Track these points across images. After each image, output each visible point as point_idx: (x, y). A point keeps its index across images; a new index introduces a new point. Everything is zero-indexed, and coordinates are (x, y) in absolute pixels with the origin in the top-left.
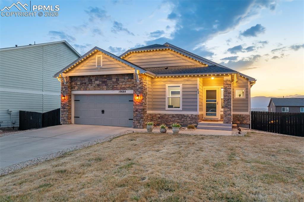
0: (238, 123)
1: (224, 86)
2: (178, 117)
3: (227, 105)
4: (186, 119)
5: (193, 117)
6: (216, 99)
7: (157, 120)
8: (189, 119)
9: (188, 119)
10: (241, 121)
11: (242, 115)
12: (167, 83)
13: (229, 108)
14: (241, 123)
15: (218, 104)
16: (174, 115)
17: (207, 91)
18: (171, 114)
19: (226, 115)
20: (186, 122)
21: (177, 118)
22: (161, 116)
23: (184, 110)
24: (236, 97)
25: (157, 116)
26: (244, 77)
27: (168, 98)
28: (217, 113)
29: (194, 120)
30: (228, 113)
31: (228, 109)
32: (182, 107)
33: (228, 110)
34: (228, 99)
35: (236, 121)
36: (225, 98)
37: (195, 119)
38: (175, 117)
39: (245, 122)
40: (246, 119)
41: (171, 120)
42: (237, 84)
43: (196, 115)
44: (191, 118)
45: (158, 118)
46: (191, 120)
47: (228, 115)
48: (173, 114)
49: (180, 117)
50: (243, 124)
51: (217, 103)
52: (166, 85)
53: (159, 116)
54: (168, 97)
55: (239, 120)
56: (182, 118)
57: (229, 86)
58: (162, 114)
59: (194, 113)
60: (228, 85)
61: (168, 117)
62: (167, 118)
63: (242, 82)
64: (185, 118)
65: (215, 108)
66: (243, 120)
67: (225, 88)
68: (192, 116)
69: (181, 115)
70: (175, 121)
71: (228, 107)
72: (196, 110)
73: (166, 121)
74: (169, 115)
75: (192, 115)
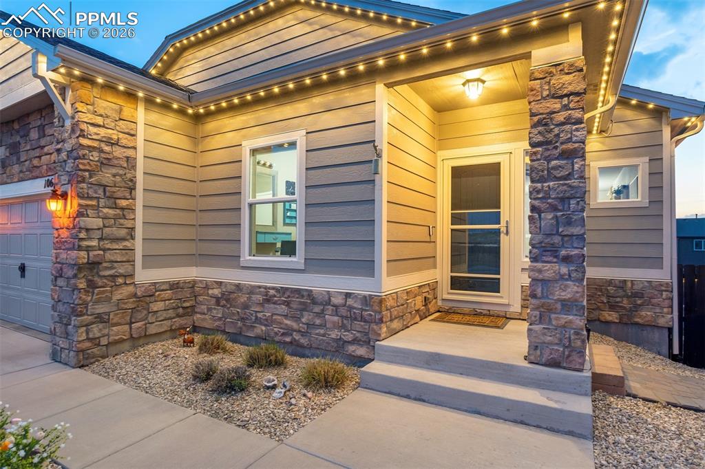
0: (610, 318)
1: (536, 107)
2: (288, 304)
3: (557, 239)
4: (321, 314)
5: (351, 308)
6: (499, 207)
7: (209, 310)
8: (336, 318)
9: (332, 319)
10: (624, 312)
11: (629, 284)
12: (245, 137)
13: (567, 260)
14: (625, 320)
15: (507, 233)
16: (272, 292)
17: (458, 173)
18: (260, 287)
19: (550, 310)
20: (322, 331)
21: (283, 309)
22: (223, 294)
23: (312, 265)
24: (600, 201)
25: (210, 292)
26: (641, 107)
27: (251, 206)
28: (503, 277)
29: (358, 325)
30: (566, 295)
31: (564, 270)
32: (306, 251)
33: (562, 277)
34: (562, 200)
35: (599, 309)
36: (538, 192)
37: (363, 319)
38: (275, 303)
39: (646, 314)
40: (654, 301)
41: (259, 315)
42: (603, 143)
43: (367, 300)
44: (343, 311)
45: (214, 301)
46: (343, 327)
47: (559, 306)
48: (266, 288)
49: (294, 306)
50: (637, 324)
51: (503, 229)
52: (244, 144)
53: (216, 292)
54: (251, 200)
55: (613, 307)
56: (304, 308)
57: (566, 107)
58: (226, 284)
59: (358, 285)
60: (562, 97)
61: (249, 298)
62: (246, 306)
63: (628, 131)
64: (317, 309)
65: (496, 252)
66: (637, 307)
67: (539, 123)
68: (350, 302)
69: (298, 292)
70: (273, 321)
71: (563, 252)
72: (367, 267)
73: (243, 319)
74: (252, 290)
75: (348, 295)
